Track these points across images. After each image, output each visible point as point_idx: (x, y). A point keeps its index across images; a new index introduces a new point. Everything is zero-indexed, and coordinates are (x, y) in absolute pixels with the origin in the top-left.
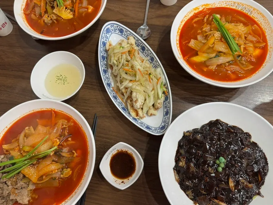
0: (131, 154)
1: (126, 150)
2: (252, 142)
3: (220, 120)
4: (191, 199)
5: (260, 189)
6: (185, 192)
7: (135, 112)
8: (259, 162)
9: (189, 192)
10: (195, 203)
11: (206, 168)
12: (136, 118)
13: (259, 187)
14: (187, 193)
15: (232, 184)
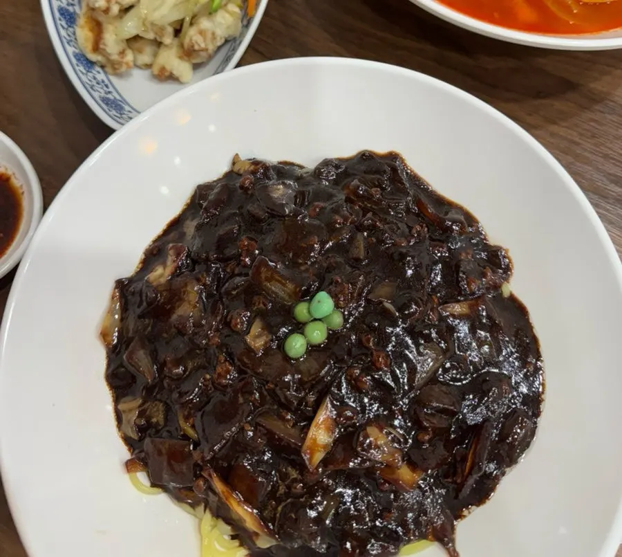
0: (21, 191)
1: (10, 172)
2: (506, 294)
3: (402, 161)
4: (127, 440)
5: (459, 516)
6: (117, 400)
7: (91, 30)
8: (500, 388)
9: (132, 405)
10: (129, 466)
11: (242, 323)
12: (93, 57)
13: (456, 507)
14: (120, 407)
15: (321, 435)
